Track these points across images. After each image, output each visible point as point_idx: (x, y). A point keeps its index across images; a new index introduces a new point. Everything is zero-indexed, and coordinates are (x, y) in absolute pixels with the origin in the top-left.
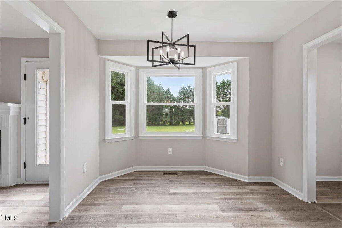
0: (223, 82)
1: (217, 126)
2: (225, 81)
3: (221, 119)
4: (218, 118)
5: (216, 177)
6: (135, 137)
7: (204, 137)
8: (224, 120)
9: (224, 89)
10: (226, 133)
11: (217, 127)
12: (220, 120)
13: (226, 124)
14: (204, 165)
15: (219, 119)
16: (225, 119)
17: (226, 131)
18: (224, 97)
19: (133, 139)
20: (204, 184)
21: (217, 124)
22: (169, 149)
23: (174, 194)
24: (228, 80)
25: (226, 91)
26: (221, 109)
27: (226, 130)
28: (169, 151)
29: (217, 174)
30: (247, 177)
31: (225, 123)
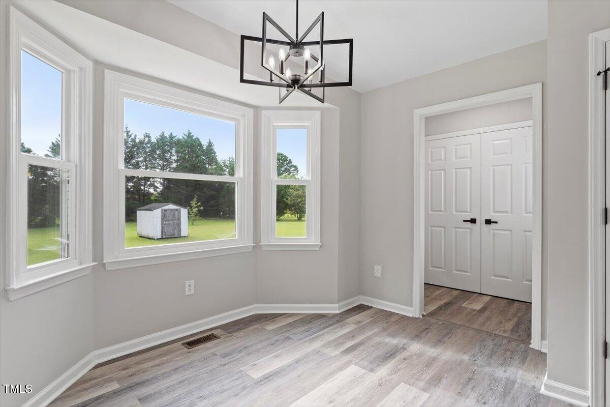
0: (163, 136)
1: (162, 223)
2: (167, 135)
3: (170, 210)
4: (164, 208)
5: (290, 320)
6: (93, 266)
7: (257, 246)
8: (176, 212)
9: (164, 152)
10: (180, 237)
11: (162, 227)
12: (168, 211)
13: (179, 219)
14: (254, 304)
15: (166, 210)
16: (177, 210)
17: (180, 233)
18: (164, 166)
19: (87, 272)
20: (288, 338)
21: (163, 219)
22: (187, 283)
23: (267, 378)
24: (171, 134)
25: (168, 155)
26: (158, 190)
27: (180, 230)
28: (187, 288)
29: (285, 314)
30: (337, 305)
31: (177, 218)
